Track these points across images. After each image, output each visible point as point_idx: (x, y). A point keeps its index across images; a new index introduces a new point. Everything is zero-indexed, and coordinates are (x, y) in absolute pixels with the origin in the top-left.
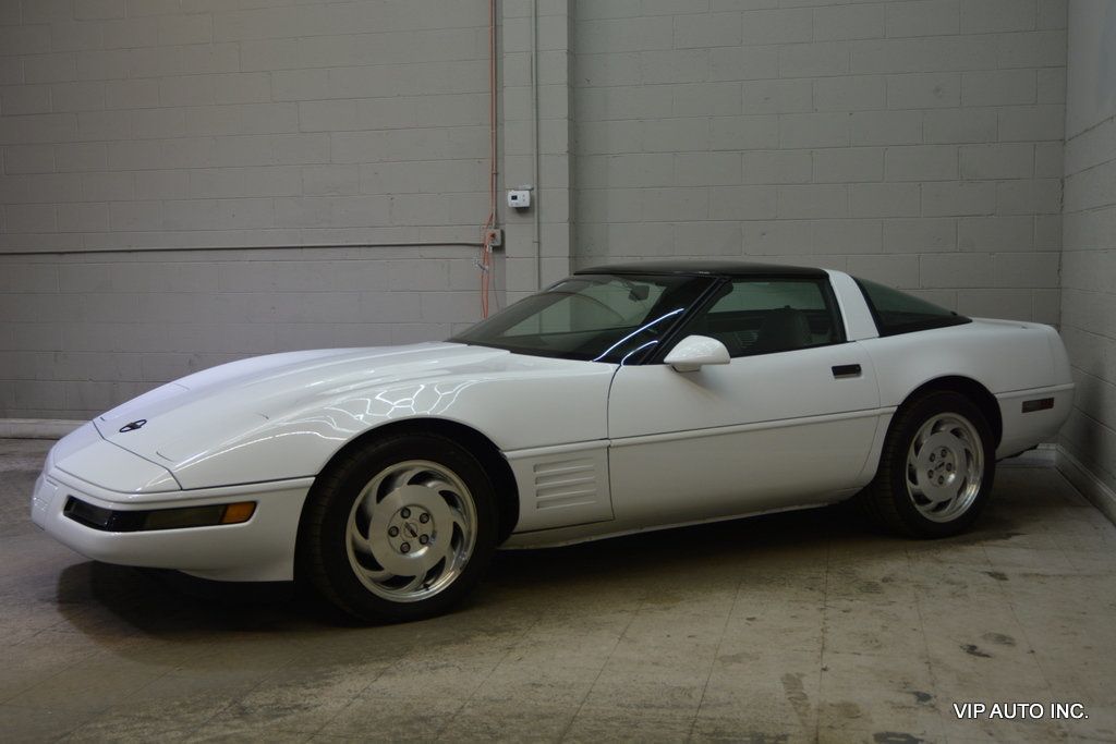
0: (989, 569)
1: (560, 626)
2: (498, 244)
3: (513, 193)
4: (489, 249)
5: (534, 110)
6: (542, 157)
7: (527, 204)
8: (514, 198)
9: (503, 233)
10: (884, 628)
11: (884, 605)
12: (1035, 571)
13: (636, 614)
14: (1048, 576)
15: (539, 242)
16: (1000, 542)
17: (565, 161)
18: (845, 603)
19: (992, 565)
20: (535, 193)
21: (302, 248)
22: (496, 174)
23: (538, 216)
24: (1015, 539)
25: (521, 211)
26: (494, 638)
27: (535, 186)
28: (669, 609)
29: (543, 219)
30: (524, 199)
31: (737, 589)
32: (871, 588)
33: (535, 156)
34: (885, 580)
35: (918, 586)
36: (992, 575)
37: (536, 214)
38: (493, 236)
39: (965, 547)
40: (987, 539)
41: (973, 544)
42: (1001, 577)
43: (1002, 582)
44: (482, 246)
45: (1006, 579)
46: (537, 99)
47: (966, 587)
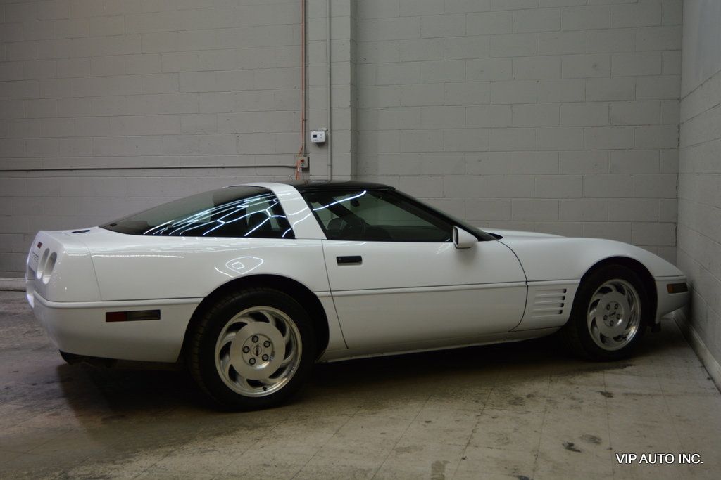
0: (603, 389)
1: (298, 424)
2: (305, 166)
3: (314, 133)
4: (299, 170)
5: (329, 78)
6: (334, 110)
7: (323, 140)
8: (315, 136)
9: (309, 158)
10: (516, 430)
11: (522, 413)
12: (634, 391)
13: (353, 417)
14: (641, 395)
15: (331, 166)
16: (618, 371)
17: (348, 112)
18: (496, 412)
19: (605, 387)
20: (329, 133)
21: (180, 168)
22: (305, 120)
23: (331, 148)
24: (628, 369)
25: (320, 145)
26: (252, 432)
27: (329, 129)
28: (375, 413)
29: (334, 151)
30: (321, 137)
31: (427, 400)
32: (518, 401)
33: (329, 109)
34: (529, 396)
35: (549, 401)
36: (603, 393)
37: (329, 147)
38: (303, 161)
39: (591, 374)
40: (609, 368)
41: (598, 372)
42: (608, 395)
43: (608, 399)
44: (296, 167)
45: (612, 397)
46: (330, 72)
47: (582, 402)
